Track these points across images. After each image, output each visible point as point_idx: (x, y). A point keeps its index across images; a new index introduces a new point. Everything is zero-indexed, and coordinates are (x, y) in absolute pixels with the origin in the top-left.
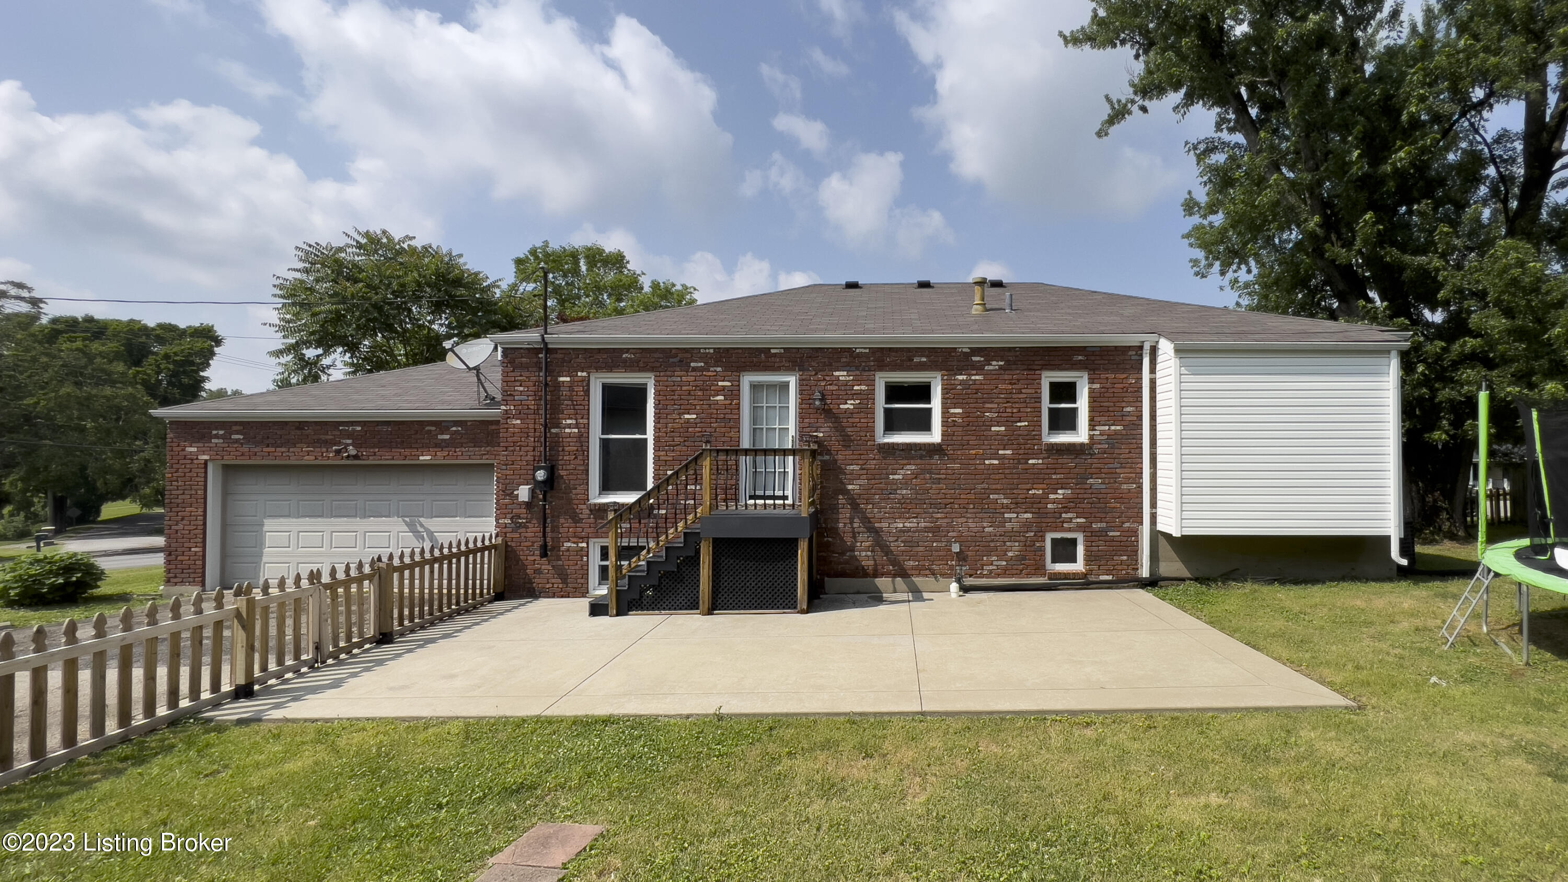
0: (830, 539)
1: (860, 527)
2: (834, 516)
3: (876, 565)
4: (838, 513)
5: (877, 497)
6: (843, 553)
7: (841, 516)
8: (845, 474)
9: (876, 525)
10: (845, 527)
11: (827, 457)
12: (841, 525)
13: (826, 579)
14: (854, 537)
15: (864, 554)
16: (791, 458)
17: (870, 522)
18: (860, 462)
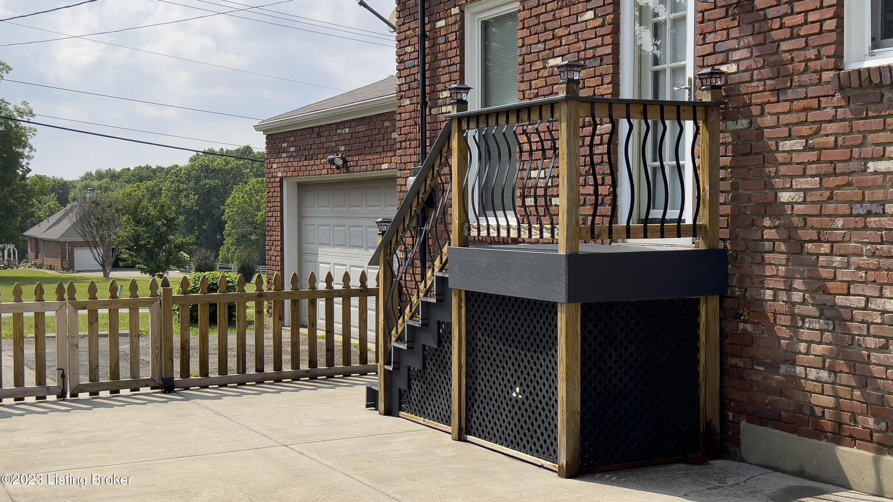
0: (749, 327)
1: (804, 302)
2: (756, 270)
3: (837, 407)
4: (762, 263)
5: (840, 222)
6: (773, 366)
7: (769, 271)
8: (777, 164)
9: (840, 300)
10: (775, 299)
11: (743, 123)
12: (769, 294)
13: (743, 423)
14: (794, 327)
15: (813, 374)
16: (689, 126)
17: (825, 291)
18: (805, 130)
